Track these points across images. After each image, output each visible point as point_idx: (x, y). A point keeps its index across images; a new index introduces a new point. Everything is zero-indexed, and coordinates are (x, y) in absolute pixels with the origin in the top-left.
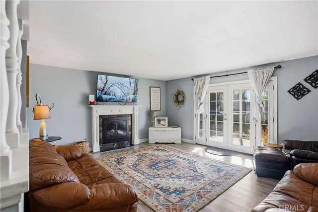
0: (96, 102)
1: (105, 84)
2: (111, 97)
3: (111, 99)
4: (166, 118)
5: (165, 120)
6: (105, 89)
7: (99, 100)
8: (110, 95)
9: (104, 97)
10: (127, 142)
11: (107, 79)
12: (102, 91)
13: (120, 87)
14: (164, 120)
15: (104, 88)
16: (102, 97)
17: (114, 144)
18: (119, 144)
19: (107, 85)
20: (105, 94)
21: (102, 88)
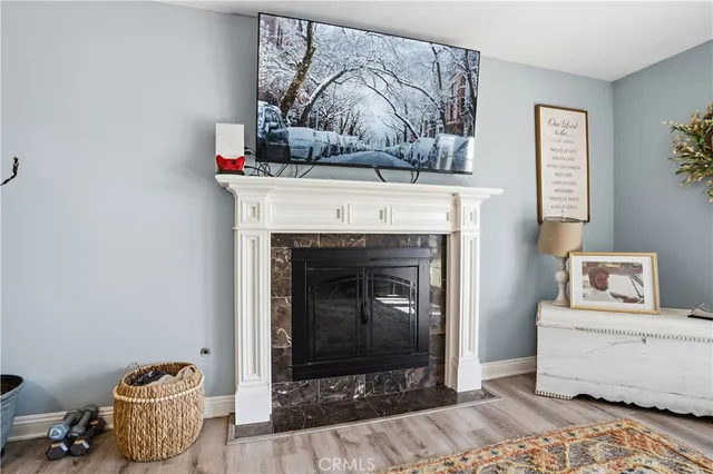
0: (251, 162)
1: (302, 70)
2: (332, 137)
3: (334, 150)
4: (646, 261)
5: (638, 268)
6: (302, 93)
7: (270, 151)
8: (327, 127)
9: (299, 136)
10: (420, 372)
11: (309, 40)
12: (285, 109)
13: (381, 86)
14: (635, 270)
15: (294, 87)
16: (283, 137)
17: (353, 385)
18: (380, 383)
19: (310, 75)
20: (300, 123)
21: (285, 86)
